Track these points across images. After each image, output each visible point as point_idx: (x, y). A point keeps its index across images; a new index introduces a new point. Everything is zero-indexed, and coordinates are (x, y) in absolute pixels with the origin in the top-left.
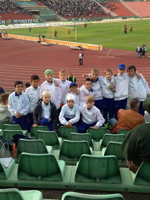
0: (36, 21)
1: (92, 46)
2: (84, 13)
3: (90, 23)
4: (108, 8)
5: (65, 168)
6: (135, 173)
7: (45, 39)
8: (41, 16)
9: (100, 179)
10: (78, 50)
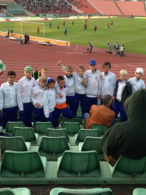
0: (3, 15)
1: (60, 42)
2: (51, 9)
3: (57, 19)
4: (74, 5)
5: (47, 164)
6: (113, 166)
7: (13, 34)
8: (8, 10)
9: (82, 173)
10: (47, 45)
